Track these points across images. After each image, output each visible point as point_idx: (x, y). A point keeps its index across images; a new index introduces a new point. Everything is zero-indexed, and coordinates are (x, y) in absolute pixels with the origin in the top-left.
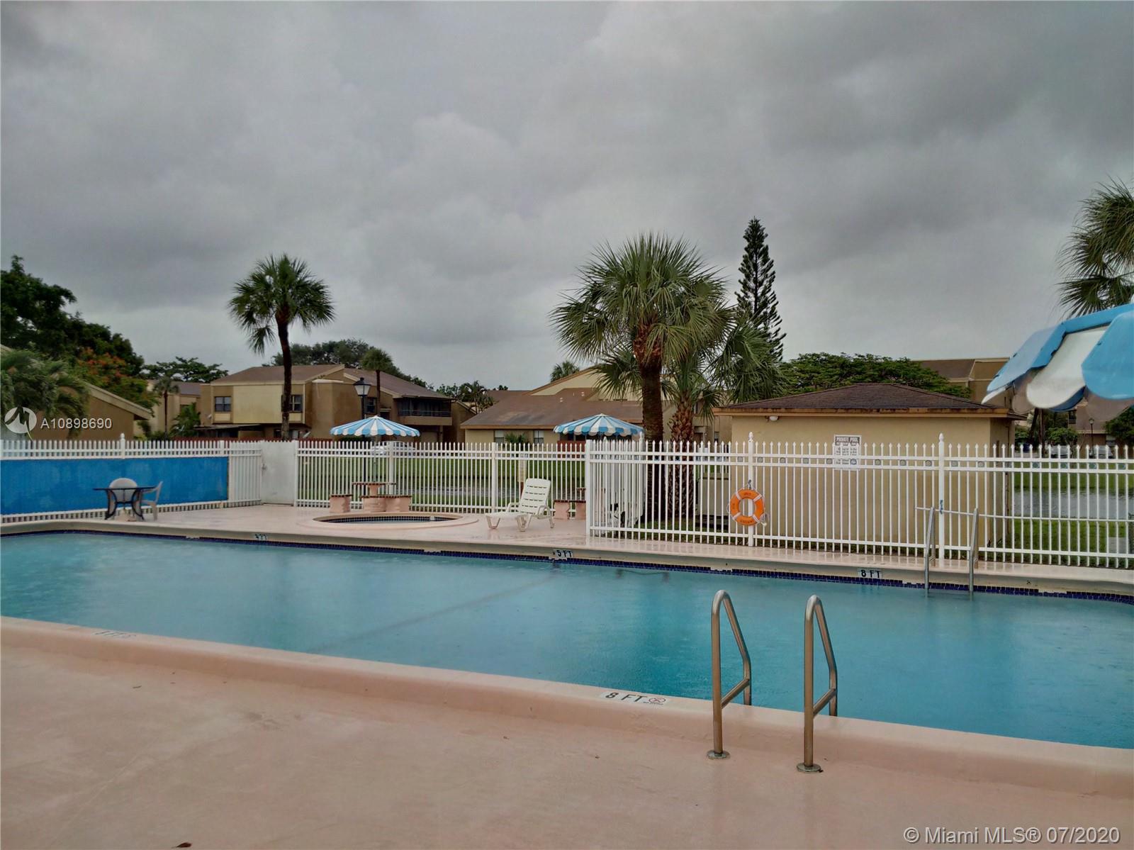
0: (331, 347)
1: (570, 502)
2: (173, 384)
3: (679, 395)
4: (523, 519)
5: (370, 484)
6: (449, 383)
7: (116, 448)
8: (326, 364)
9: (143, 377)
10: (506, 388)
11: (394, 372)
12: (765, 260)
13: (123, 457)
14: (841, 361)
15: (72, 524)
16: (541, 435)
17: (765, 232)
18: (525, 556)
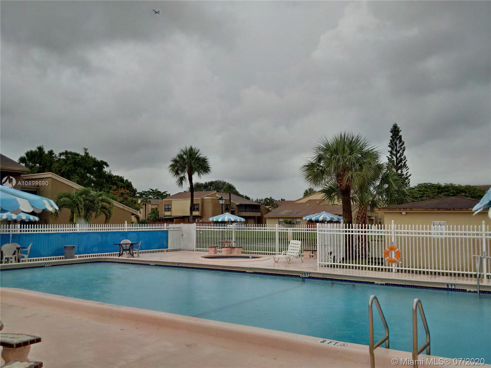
0: (211, 184)
1: (311, 251)
2: (149, 200)
3: (359, 202)
4: (289, 258)
5: (225, 242)
6: (260, 198)
7: (123, 227)
8: (209, 191)
9: (136, 197)
10: (284, 200)
11: (237, 194)
12: (400, 141)
13: (126, 230)
14: (438, 186)
15: (105, 259)
16: (299, 220)
17: (400, 129)
18: (290, 275)
